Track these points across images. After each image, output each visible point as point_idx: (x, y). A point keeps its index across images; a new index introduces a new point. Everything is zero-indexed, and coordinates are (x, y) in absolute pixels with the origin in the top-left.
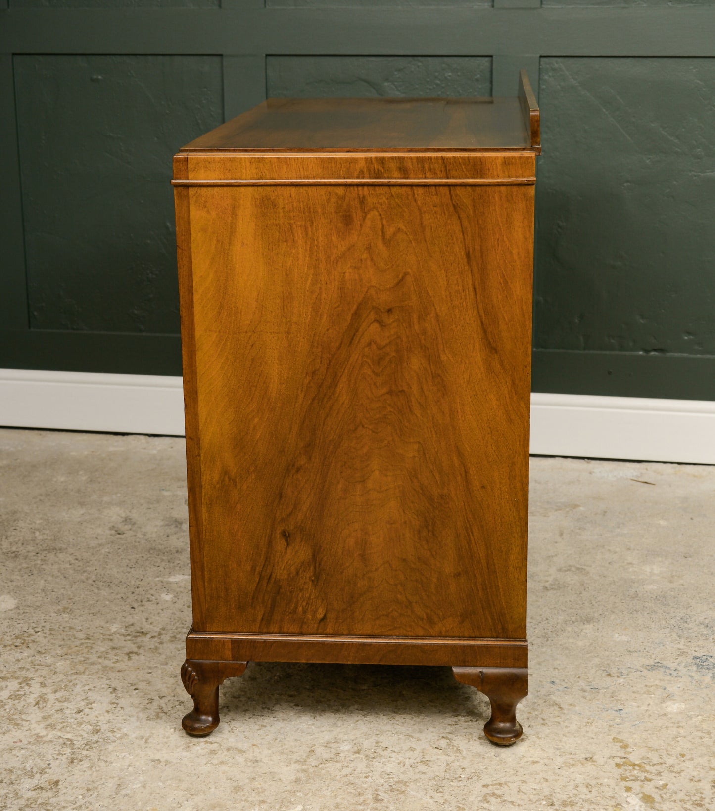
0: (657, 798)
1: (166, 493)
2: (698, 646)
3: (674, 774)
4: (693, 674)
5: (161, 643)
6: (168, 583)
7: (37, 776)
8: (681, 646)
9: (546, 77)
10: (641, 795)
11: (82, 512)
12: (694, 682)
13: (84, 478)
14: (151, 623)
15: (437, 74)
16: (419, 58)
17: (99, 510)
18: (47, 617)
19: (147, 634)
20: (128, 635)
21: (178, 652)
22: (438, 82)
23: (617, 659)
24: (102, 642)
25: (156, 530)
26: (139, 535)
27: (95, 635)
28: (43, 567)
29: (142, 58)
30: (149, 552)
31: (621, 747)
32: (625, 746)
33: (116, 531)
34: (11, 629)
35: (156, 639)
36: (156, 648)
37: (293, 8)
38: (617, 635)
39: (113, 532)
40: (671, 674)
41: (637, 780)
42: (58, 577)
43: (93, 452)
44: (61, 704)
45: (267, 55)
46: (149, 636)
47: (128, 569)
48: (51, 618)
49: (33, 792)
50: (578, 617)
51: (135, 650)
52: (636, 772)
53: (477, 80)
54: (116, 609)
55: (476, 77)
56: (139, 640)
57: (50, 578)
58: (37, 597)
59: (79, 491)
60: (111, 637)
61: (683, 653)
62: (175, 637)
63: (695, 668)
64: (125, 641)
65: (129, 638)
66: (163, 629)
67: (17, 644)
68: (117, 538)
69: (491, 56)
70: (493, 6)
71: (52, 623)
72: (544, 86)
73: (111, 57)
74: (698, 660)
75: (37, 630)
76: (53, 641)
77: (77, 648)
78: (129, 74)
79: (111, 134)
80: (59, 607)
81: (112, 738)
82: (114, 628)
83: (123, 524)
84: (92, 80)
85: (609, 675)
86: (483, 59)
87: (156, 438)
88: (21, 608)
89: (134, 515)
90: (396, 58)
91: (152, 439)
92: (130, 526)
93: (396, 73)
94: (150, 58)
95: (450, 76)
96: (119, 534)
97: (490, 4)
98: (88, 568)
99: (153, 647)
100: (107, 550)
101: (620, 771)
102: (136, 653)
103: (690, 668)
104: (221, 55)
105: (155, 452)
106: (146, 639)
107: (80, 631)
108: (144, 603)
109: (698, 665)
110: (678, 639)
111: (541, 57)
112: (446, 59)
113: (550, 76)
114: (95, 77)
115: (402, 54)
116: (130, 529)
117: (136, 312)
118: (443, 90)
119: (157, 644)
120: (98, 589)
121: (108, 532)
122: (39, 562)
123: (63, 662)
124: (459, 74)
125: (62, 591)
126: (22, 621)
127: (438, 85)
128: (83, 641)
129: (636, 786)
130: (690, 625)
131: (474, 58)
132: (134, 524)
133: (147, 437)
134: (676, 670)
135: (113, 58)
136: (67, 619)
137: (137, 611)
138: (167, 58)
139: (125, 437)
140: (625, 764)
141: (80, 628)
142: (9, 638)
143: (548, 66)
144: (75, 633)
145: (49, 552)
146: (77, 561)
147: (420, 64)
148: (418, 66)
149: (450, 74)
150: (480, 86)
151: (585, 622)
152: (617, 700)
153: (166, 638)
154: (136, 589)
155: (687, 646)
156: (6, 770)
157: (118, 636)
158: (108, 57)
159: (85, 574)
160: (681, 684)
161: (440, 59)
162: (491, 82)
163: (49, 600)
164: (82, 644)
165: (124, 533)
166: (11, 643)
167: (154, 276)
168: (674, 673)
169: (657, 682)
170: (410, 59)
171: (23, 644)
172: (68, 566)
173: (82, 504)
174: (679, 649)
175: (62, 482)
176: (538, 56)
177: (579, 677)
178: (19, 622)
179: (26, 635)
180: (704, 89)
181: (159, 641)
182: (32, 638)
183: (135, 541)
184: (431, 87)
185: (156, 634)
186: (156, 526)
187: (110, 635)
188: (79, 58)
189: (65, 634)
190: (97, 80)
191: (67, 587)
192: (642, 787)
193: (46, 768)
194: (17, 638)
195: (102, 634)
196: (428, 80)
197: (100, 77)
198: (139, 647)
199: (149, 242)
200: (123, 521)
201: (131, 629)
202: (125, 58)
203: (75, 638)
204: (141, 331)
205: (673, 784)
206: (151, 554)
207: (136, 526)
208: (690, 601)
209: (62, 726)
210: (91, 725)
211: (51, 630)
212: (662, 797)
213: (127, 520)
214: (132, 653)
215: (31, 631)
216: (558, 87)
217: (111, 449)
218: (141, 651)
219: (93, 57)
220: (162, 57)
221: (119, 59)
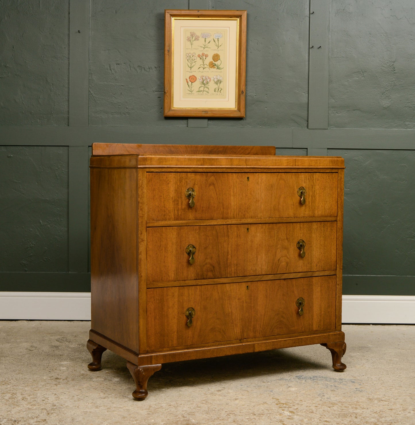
0: (295, 412)
2: (297, 373)
3: (300, 405)
4: (297, 381)
6: (61, 364)
7: (35, 419)
10: (289, 411)
11: (9, 345)
12: (299, 383)
13: (4, 334)
14: (61, 376)
17: (17, 344)
18: (12, 376)
19: (60, 379)
20: (52, 379)
21: (77, 383)
24: (41, 382)
26: (40, 351)
27: (37, 380)
29: (32, 147)
31: (276, 400)
32: (278, 400)
35: (65, 380)
36: (67, 383)
37: (101, 126)
39: (28, 350)
40: (288, 381)
41: (286, 407)
42: (10, 364)
44: (34, 399)
45: (89, 146)
46: (62, 379)
47: (41, 361)
49: (36, 423)
52: (284, 405)
54: (42, 372)
56: (58, 380)
57: (6, 365)
59: (4, 338)
63: (297, 379)
64: (52, 381)
66: (67, 377)
70: (188, 126)
71: (15, 377)
73: (17, 146)
77: (31, 384)
78: (25, 154)
79: (16, 181)
80: (16, 373)
81: (62, 407)
82: (45, 378)
83: (31, 348)
84: (8, 157)
85: (264, 382)
89: (34, 345)
92: (35, 348)
94: (35, 147)
96: (31, 351)
97: (186, 126)
98: (22, 361)
100: (28, 356)
101: (278, 406)
102: (59, 384)
104: (68, 146)
107: (30, 379)
108: (54, 370)
109: (298, 378)
110: (288, 372)
114: (9, 156)
117: (24, 262)
120: (31, 367)
121: (26, 350)
123: (27, 388)
125: (14, 368)
129: (286, 409)
135: (18, 147)
136: (22, 376)
137: (52, 373)
138: (43, 147)
140: (280, 404)
146: (16, 359)
152: (270, 388)
153: (69, 380)
154: (48, 366)
155: (292, 374)
156: (20, 418)
157: (47, 380)
158: (16, 147)
159: (22, 363)
160: (293, 383)
163: (10, 371)
164: (33, 383)
165: (33, 351)
167: (33, 245)
168: (290, 381)
169: (284, 383)
171: (6, 384)
172: (12, 361)
174: (290, 375)
181: (67, 381)
182: (9, 382)
183: (39, 353)
186: (47, 348)
187: (44, 380)
188: (2, 147)
189: (23, 380)
191: (16, 367)
192: (288, 409)
193: (38, 416)
195: (40, 379)
197: (12, 156)
199: (31, 229)
202: (24, 147)
203: (29, 381)
204: (26, 271)
205: (300, 408)
206: (49, 356)
207: (37, 348)
209: (38, 405)
210: (51, 404)
211: (16, 379)
212: (297, 411)
213: (32, 346)
214: (57, 384)
219: (8, 147)
220: (41, 147)
221: (21, 148)
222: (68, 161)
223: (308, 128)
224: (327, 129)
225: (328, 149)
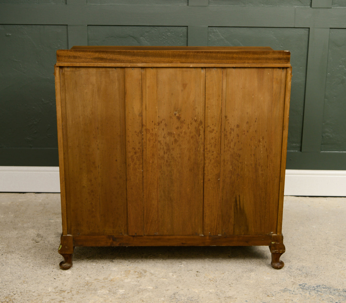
1: (52, 221)
2: (299, 279)
5: (73, 295)
8: (293, 280)
9: (211, 35)
11: (16, 233)
12: (303, 296)
13: (12, 215)
14: (65, 286)
15: (163, 34)
16: (156, 27)
17: (24, 231)
19: (65, 291)
20: (57, 292)
21: (82, 299)
22: (164, 37)
23: (269, 288)
24: (46, 297)
25: (53, 239)
26: (46, 242)
27: (42, 294)
28: (7, 261)
29: (30, 26)
30: (53, 250)
33: (35, 241)
34: (2, 294)
35: (70, 293)
36: (72, 298)
37: (99, 4)
38: (265, 277)
40: (292, 293)
42: (15, 266)
43: (12, 202)
45: (88, 25)
46: (66, 292)
47: (47, 260)
48: (19, 287)
50: (247, 270)
51: (62, 300)
53: (181, 36)
54: (47, 280)
55: (181, 35)
56: (62, 294)
57: (12, 267)
58: (9, 276)
59: (12, 222)
60: (49, 294)
61: (294, 284)
62: (78, 292)
64: (56, 295)
65: (57, 294)
66: (72, 288)
67: (7, 301)
68: (37, 245)
69: (187, 26)
71: (20, 289)
72: (210, 39)
74: (301, 286)
75: (14, 293)
76: (23, 298)
77: (36, 301)
78: (24, 33)
79: (16, 60)
80: (21, 281)
82: (50, 289)
84: (7, 36)
85: (268, 296)
86: (184, 27)
87: (39, 194)
88: (3, 282)
89: (41, 232)
90: (146, 27)
91: (37, 194)
93: (145, 33)
94: (34, 26)
95: (169, 35)
96: (37, 242)
97: (187, 4)
98: (28, 260)
99: (70, 297)
100: (34, 251)
102: (63, 301)
103: (299, 290)
104: (67, 25)
105: (41, 201)
106: (66, 294)
107: (34, 292)
108: (59, 276)
110: (290, 277)
111: (209, 27)
112: (167, 27)
113: (212, 35)
114: (8, 34)
115: (148, 25)
116: (41, 240)
117: (28, 139)
118: (166, 41)
119: (71, 296)
120: (36, 270)
121: (32, 242)
122: (4, 259)
124: (173, 34)
125: (19, 273)
126: (6, 289)
127: (164, 38)
128: (37, 297)
130: (293, 270)
131: (180, 27)
132: (42, 237)
133: (35, 194)
134: (294, 291)
135: (16, 26)
136: (26, 287)
137: (57, 280)
138: (42, 26)
139: (25, 194)
141: (34, 290)
142: (3, 298)
143: (211, 31)
144: (32, 293)
145: (8, 254)
146: (22, 257)
147: (156, 29)
148: (155, 30)
149: (169, 34)
150: (182, 39)
151: (251, 272)
153: (74, 292)
154: (53, 269)
155: (295, 280)
157: (52, 293)
158: (14, 25)
159: (28, 263)
160: (298, 298)
161: (165, 27)
162: (187, 37)
163: (15, 277)
165: (39, 242)
166: (4, 301)
167: (37, 123)
168: (294, 293)
169: (288, 298)
170: (152, 27)
171: (10, 300)
173: (15, 229)
174: (292, 282)
175: (3, 218)
176: (208, 26)
177: (256, 298)
178: (4, 289)
179: (10, 296)
180: (276, 41)
181: (71, 294)
182: (13, 297)
183: (45, 246)
184: (161, 39)
185: (69, 291)
186: (53, 237)
187: (49, 293)
189: (28, 294)
190: (9, 36)
191: (21, 270)
194: (6, 298)
195: (45, 293)
196: (160, 36)
197: (10, 34)
198: (64, 298)
199: (34, 107)
200: (37, 236)
201: (57, 289)
202: (22, 26)
203: (33, 296)
204: (31, 147)
206: (54, 251)
207: (43, 238)
208: (290, 259)
211: (21, 292)
213: (38, 235)
214: (61, 301)
215: (12, 294)
216: (216, 39)
217: (20, 200)
218: (65, 300)
219: (6, 26)
220: (39, 26)
221: (19, 26)
222: (68, 40)
223: (311, 6)
224: (331, 8)
225: (330, 28)
